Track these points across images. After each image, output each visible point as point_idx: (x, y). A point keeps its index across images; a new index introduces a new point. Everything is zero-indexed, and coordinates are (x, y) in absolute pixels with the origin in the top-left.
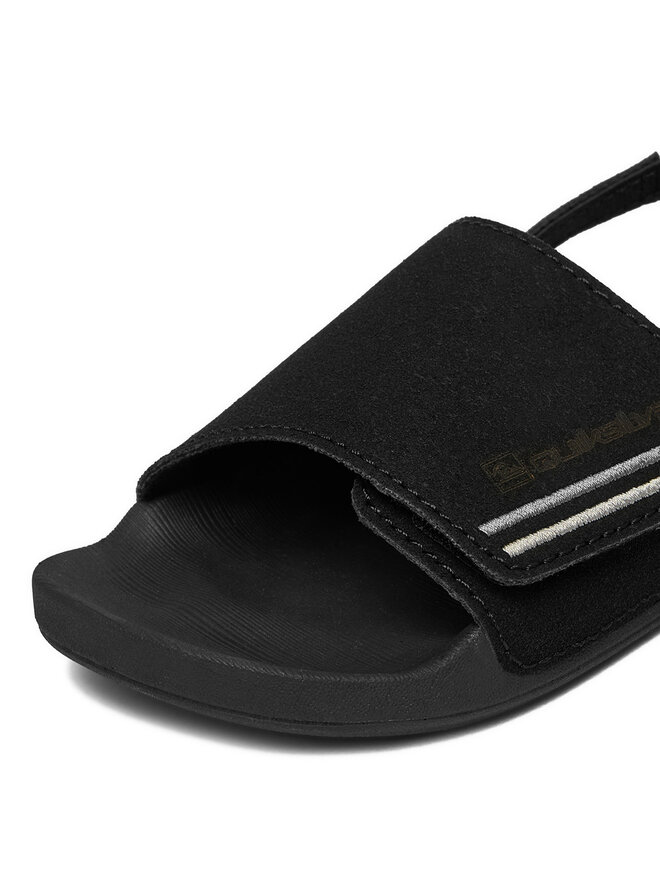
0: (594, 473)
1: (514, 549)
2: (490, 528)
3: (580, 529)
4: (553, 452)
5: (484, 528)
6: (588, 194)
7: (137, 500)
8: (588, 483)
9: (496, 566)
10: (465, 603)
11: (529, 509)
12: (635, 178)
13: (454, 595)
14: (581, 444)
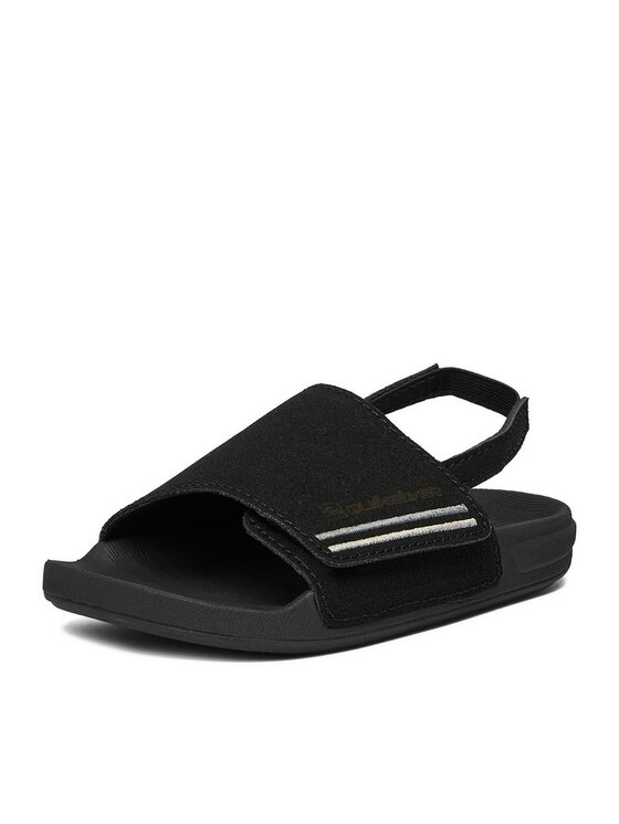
0: (382, 519)
1: (334, 548)
2: (322, 536)
3: (371, 545)
4: (359, 505)
5: (317, 536)
6: (391, 387)
7: (100, 541)
8: (378, 524)
9: (324, 555)
10: (305, 575)
11: (343, 531)
12: (421, 379)
13: (299, 571)
14: (375, 503)
